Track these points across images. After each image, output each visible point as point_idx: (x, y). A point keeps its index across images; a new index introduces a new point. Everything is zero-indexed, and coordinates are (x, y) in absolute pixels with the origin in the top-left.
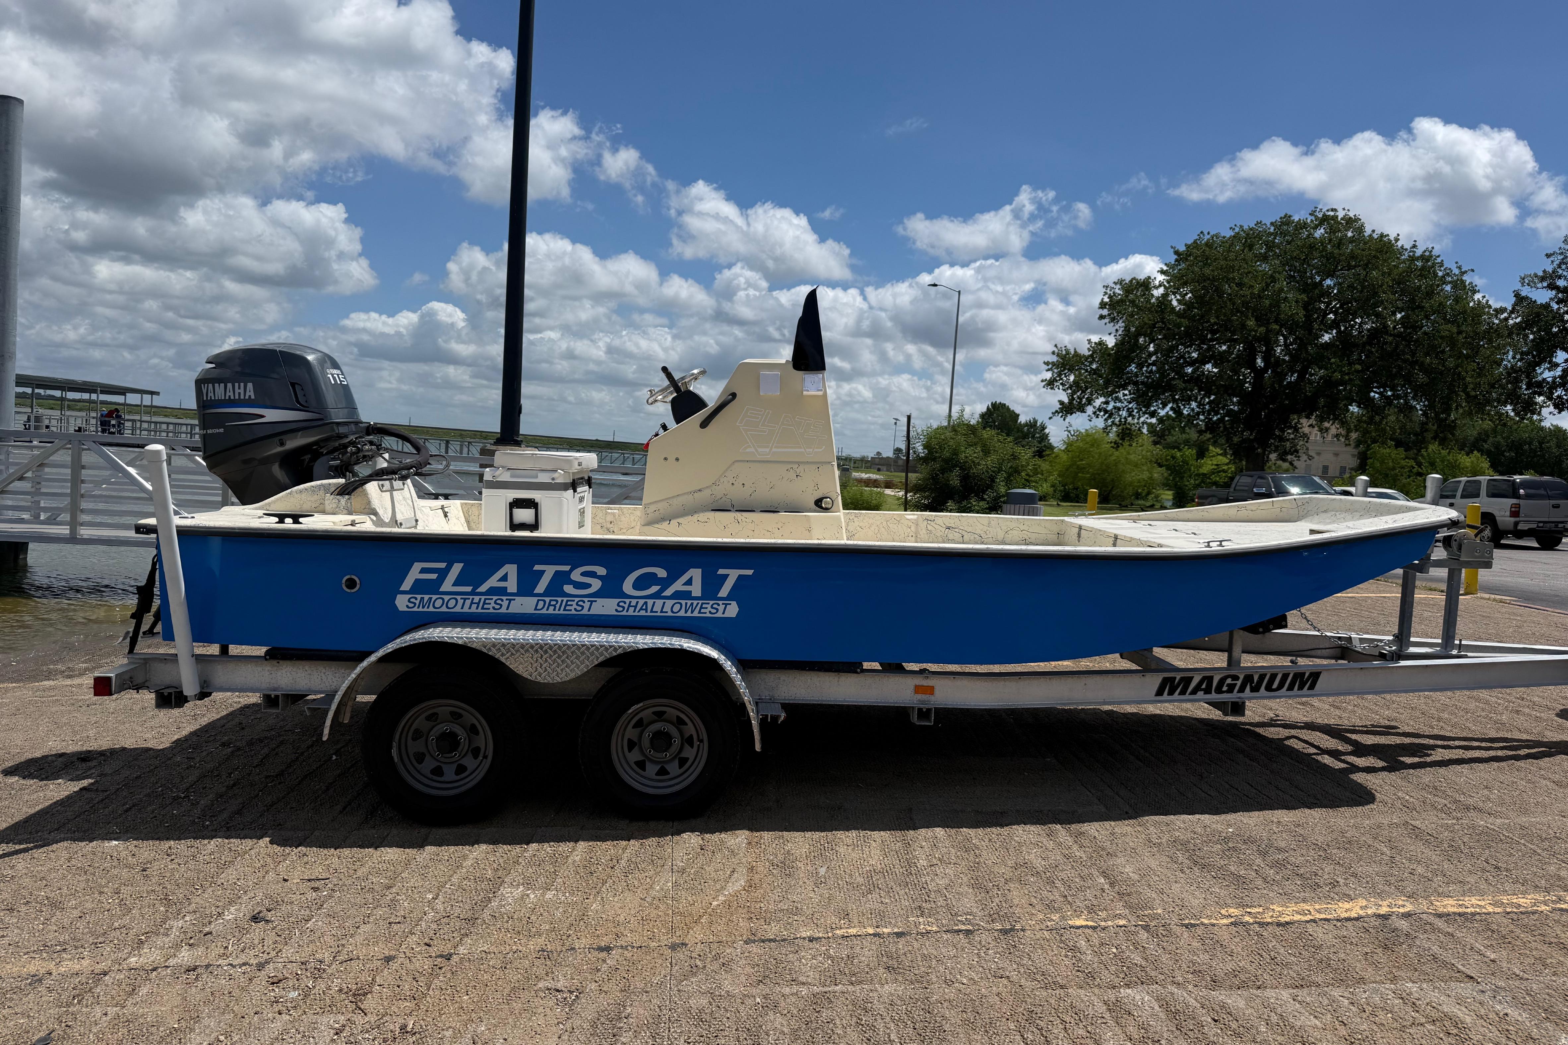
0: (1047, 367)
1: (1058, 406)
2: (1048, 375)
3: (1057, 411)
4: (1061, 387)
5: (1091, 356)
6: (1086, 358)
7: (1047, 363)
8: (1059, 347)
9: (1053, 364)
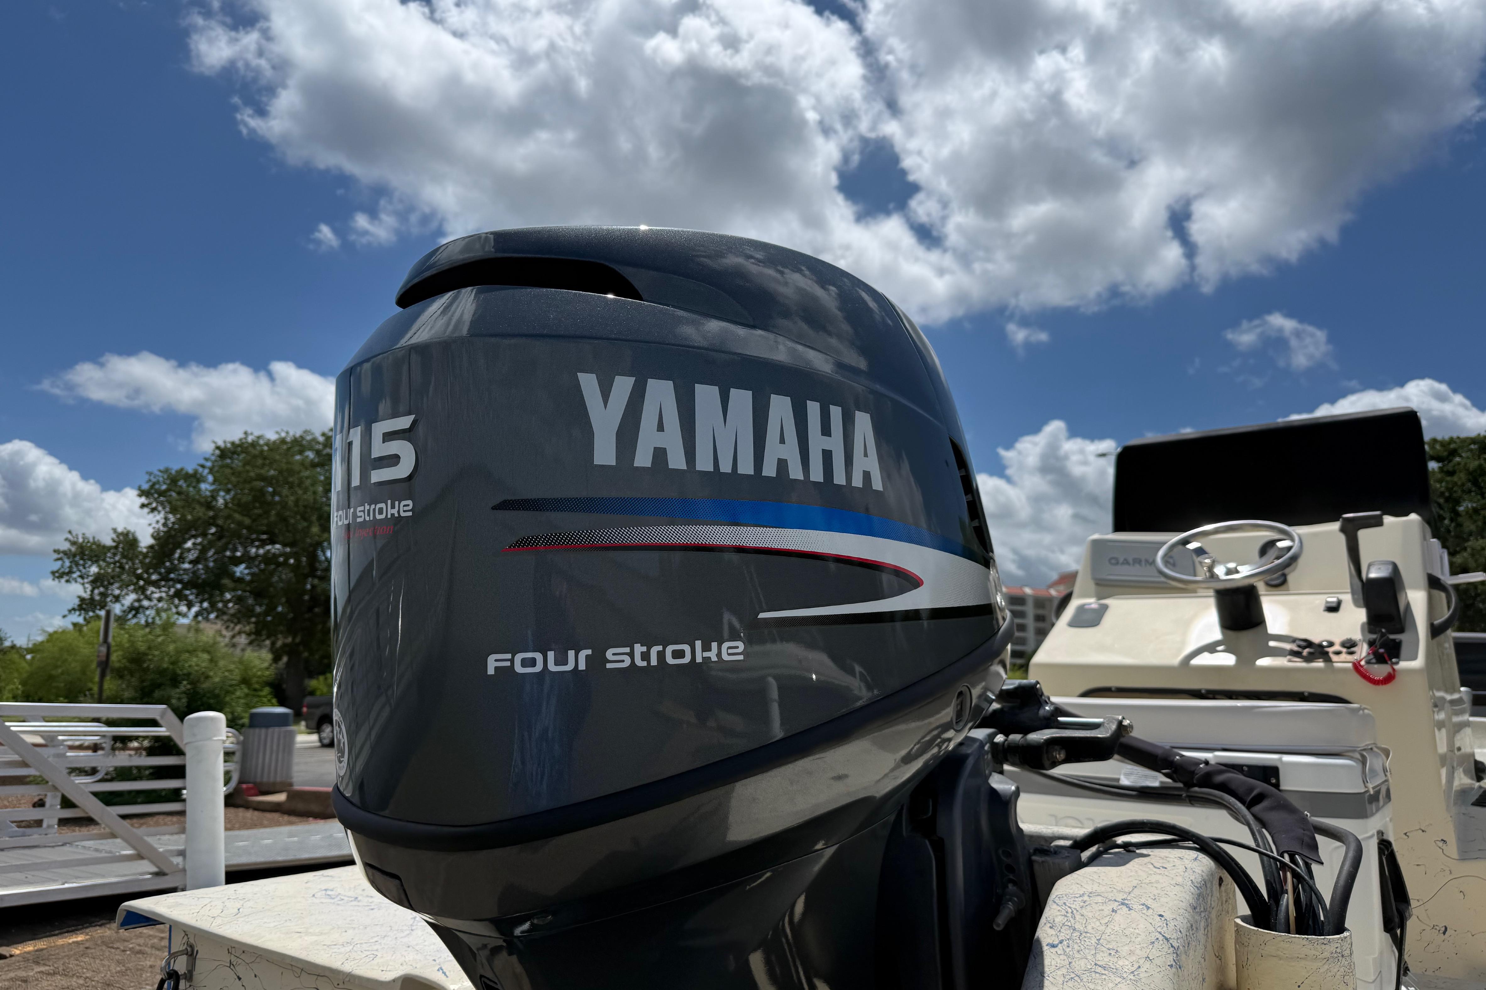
0: (56, 556)
1: (77, 602)
2: (57, 565)
3: (74, 609)
4: (79, 580)
5: (116, 547)
6: (109, 549)
7: (56, 551)
8: (74, 534)
9: (65, 553)
